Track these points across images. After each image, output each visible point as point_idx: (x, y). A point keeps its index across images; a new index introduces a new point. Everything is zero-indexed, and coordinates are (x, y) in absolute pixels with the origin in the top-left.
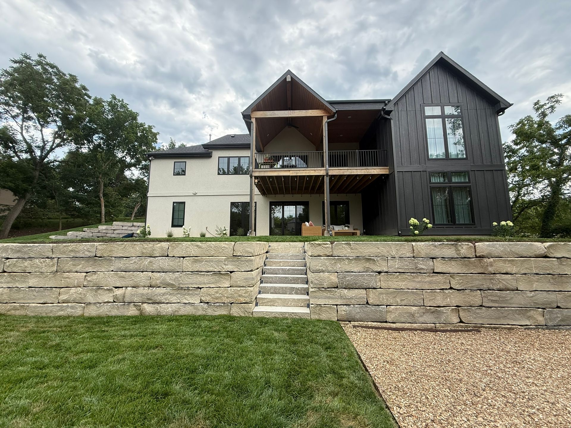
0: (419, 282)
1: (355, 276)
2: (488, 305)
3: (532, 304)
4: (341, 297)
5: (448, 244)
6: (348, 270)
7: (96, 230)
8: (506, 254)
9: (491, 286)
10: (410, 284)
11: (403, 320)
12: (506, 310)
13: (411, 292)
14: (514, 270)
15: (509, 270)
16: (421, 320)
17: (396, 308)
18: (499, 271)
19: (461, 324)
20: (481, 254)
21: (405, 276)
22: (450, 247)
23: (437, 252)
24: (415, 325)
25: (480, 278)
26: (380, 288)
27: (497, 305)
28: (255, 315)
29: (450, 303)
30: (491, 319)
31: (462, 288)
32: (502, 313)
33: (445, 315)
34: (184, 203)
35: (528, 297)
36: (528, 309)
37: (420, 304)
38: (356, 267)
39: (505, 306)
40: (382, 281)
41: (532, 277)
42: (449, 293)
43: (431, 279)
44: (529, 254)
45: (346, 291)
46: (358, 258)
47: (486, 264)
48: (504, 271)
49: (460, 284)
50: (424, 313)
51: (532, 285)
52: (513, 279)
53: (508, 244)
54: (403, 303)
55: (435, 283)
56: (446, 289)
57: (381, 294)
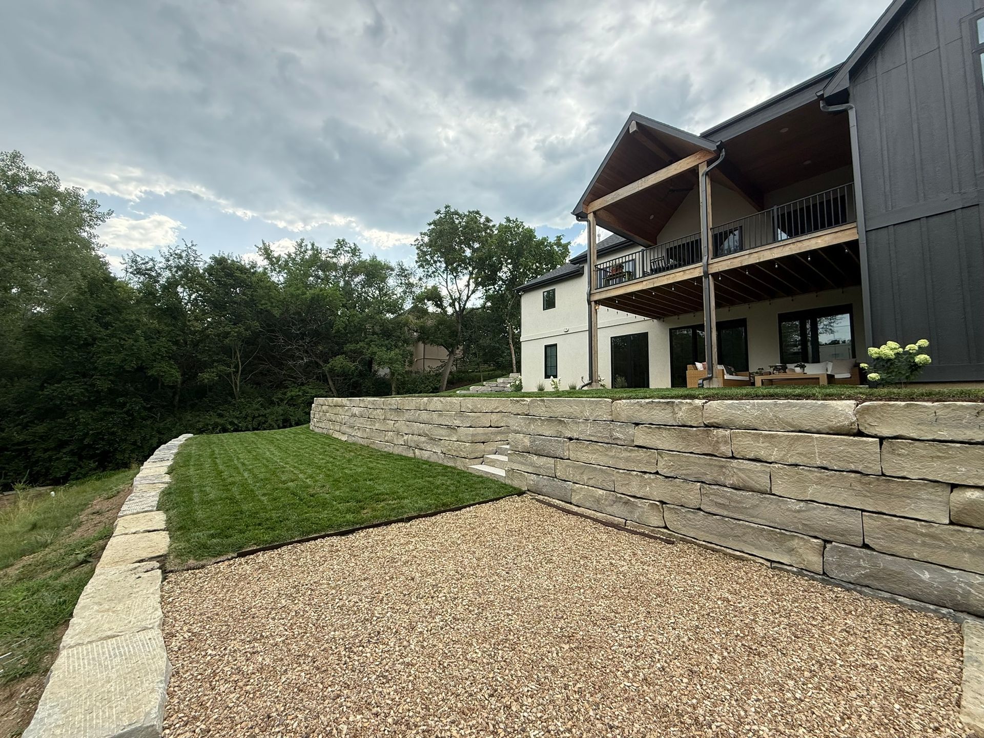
0: (612, 457)
1: (543, 440)
2: (708, 510)
3: (800, 527)
4: (532, 464)
5: (660, 402)
6: (540, 433)
7: (493, 384)
8: (765, 424)
9: (722, 479)
10: (601, 458)
11: (588, 505)
12: (739, 525)
13: (600, 469)
14: (775, 455)
15: (762, 454)
16: (609, 509)
17: (581, 488)
18: (743, 453)
19: (665, 531)
20: (712, 421)
21: (596, 446)
22: (663, 407)
23: (644, 415)
24: (599, 514)
25: (702, 461)
26: (569, 459)
27: (725, 513)
28: (470, 471)
29: (649, 494)
30: (711, 534)
31: (672, 474)
32: (732, 529)
33: (640, 510)
34: (556, 345)
35: (788, 510)
36: (788, 533)
37: (610, 489)
38: (548, 430)
39: (740, 517)
40: (570, 450)
41: (807, 473)
42: (650, 478)
43: (629, 454)
44: (814, 425)
45: (535, 458)
46: (550, 419)
47: (715, 439)
48: (752, 456)
49: (669, 467)
50: (615, 502)
51: (805, 488)
52: (764, 472)
53: (771, 404)
54: (591, 482)
55: (634, 462)
56: (650, 473)
57: (568, 466)
